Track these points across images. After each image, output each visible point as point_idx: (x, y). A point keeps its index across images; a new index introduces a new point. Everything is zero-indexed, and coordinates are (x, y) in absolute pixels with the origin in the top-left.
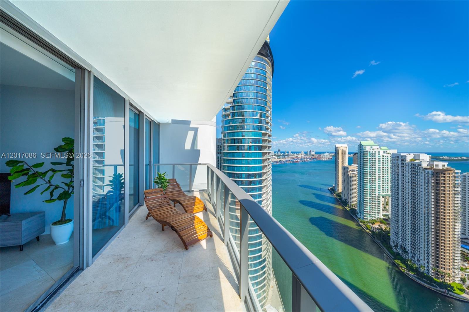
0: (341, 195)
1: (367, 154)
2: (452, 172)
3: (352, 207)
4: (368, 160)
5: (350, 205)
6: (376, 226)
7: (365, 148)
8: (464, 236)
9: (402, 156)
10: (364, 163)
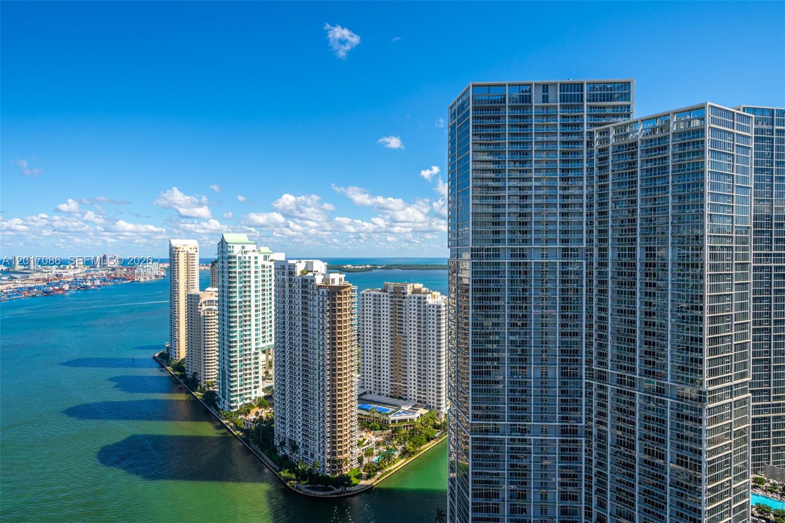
0: (185, 365)
1: (235, 262)
2: (348, 289)
3: (207, 389)
4: (237, 275)
5: (203, 385)
6: (252, 416)
7: (231, 249)
8: (363, 391)
9: (290, 266)
10: (230, 282)
